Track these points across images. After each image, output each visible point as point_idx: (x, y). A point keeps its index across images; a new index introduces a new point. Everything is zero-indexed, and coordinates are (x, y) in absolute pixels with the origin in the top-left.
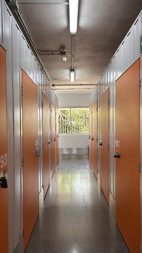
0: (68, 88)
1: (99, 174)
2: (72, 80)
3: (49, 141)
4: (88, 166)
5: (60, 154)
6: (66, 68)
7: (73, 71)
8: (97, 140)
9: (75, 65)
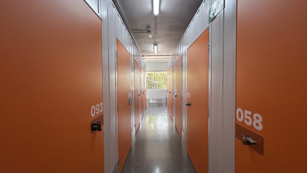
0: (153, 58)
1: (174, 117)
2: (156, 52)
3: (139, 94)
4: (166, 111)
5: (147, 102)
6: (151, 43)
7: (156, 45)
8: (173, 93)
9: (157, 41)
